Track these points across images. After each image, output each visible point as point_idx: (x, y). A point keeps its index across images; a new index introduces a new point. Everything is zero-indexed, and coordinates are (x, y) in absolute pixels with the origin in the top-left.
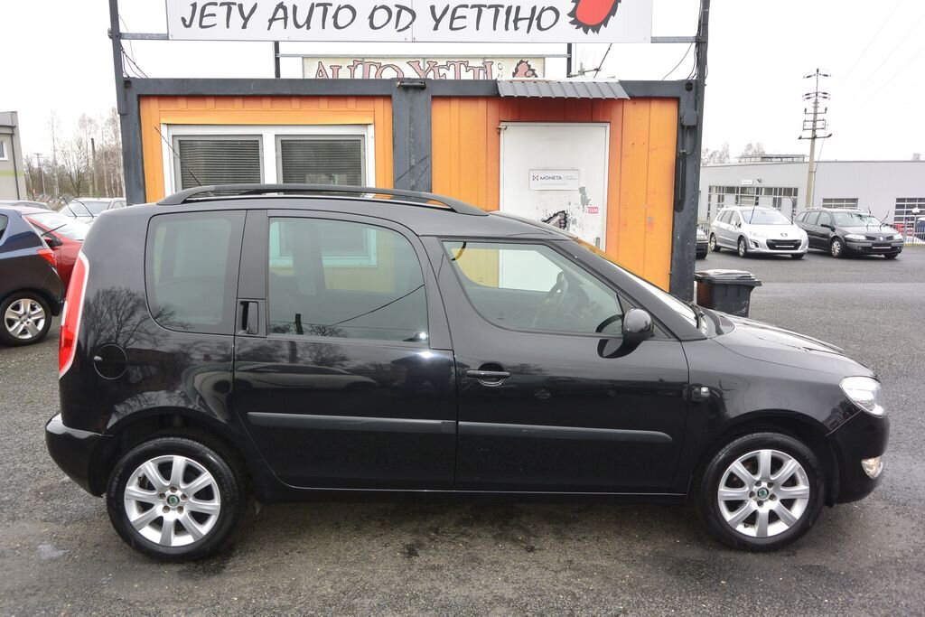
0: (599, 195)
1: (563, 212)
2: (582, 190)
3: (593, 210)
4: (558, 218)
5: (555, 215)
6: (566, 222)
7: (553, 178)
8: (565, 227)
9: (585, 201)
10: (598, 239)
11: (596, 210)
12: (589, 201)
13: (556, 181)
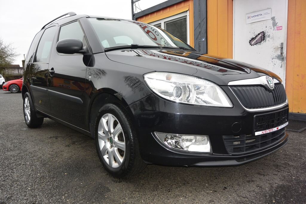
0: (282, 20)
1: (263, 32)
2: (273, 19)
3: (279, 28)
4: (260, 35)
5: (259, 34)
6: (264, 37)
7: (258, 16)
8: (264, 39)
9: (275, 24)
10: (282, 44)
11: (281, 28)
12: (277, 24)
13: (260, 17)
